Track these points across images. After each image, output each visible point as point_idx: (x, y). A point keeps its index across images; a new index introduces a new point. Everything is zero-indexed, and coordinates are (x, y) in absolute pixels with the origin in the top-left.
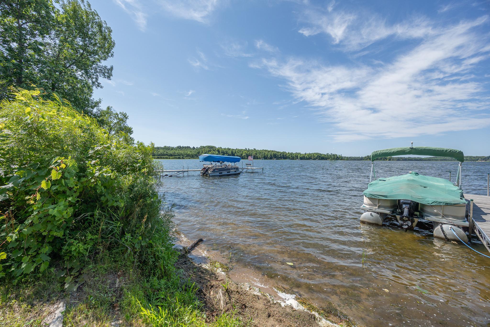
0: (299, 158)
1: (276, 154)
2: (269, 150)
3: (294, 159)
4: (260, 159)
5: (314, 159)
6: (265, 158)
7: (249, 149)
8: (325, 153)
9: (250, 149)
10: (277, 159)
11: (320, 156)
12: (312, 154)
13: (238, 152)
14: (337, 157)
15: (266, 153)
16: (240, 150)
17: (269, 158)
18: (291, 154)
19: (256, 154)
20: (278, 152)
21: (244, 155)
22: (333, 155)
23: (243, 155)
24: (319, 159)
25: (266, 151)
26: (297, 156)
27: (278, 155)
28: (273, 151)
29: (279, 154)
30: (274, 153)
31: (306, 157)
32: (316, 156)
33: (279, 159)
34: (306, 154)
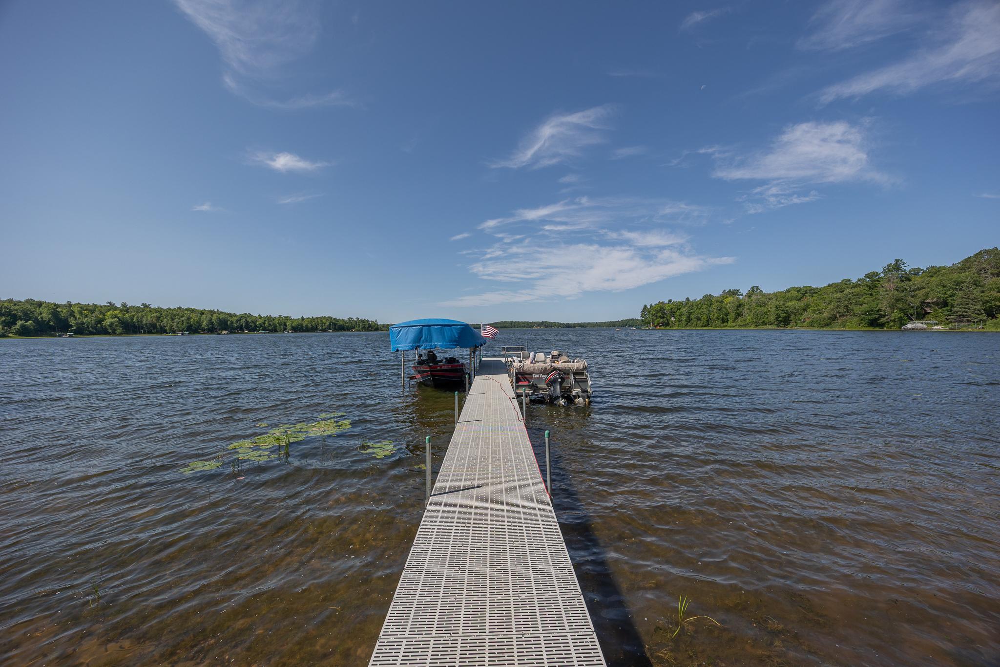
0: (289, 327)
1: (228, 321)
2: (200, 308)
3: (276, 331)
4: (174, 332)
5: (324, 330)
6: (193, 329)
7: (124, 305)
8: (346, 318)
9: (129, 304)
10: (231, 333)
11: (335, 324)
12: (317, 318)
13: (81, 313)
14: (370, 326)
15: (195, 318)
16: (94, 308)
17: (203, 330)
18: (270, 319)
19: (158, 318)
20: (231, 315)
21: (112, 324)
22: (362, 321)
23: (107, 322)
24: (335, 330)
25: (193, 311)
26: (285, 324)
27: (232, 322)
28: (212, 312)
29: (234, 319)
30: (221, 316)
31: (307, 326)
32: (328, 323)
33: (235, 333)
34: (303, 319)
